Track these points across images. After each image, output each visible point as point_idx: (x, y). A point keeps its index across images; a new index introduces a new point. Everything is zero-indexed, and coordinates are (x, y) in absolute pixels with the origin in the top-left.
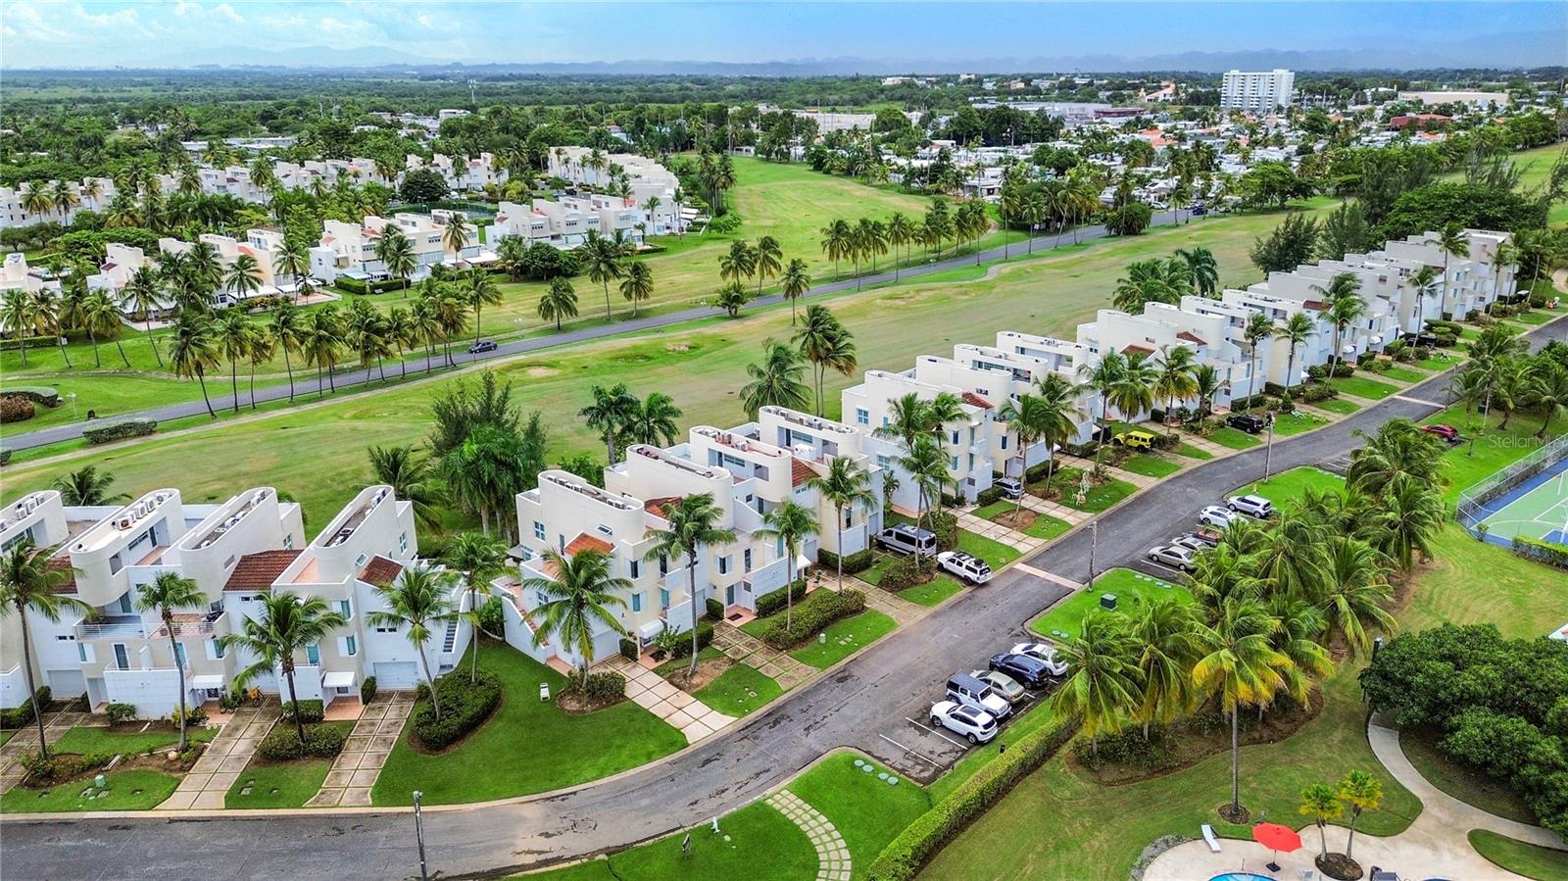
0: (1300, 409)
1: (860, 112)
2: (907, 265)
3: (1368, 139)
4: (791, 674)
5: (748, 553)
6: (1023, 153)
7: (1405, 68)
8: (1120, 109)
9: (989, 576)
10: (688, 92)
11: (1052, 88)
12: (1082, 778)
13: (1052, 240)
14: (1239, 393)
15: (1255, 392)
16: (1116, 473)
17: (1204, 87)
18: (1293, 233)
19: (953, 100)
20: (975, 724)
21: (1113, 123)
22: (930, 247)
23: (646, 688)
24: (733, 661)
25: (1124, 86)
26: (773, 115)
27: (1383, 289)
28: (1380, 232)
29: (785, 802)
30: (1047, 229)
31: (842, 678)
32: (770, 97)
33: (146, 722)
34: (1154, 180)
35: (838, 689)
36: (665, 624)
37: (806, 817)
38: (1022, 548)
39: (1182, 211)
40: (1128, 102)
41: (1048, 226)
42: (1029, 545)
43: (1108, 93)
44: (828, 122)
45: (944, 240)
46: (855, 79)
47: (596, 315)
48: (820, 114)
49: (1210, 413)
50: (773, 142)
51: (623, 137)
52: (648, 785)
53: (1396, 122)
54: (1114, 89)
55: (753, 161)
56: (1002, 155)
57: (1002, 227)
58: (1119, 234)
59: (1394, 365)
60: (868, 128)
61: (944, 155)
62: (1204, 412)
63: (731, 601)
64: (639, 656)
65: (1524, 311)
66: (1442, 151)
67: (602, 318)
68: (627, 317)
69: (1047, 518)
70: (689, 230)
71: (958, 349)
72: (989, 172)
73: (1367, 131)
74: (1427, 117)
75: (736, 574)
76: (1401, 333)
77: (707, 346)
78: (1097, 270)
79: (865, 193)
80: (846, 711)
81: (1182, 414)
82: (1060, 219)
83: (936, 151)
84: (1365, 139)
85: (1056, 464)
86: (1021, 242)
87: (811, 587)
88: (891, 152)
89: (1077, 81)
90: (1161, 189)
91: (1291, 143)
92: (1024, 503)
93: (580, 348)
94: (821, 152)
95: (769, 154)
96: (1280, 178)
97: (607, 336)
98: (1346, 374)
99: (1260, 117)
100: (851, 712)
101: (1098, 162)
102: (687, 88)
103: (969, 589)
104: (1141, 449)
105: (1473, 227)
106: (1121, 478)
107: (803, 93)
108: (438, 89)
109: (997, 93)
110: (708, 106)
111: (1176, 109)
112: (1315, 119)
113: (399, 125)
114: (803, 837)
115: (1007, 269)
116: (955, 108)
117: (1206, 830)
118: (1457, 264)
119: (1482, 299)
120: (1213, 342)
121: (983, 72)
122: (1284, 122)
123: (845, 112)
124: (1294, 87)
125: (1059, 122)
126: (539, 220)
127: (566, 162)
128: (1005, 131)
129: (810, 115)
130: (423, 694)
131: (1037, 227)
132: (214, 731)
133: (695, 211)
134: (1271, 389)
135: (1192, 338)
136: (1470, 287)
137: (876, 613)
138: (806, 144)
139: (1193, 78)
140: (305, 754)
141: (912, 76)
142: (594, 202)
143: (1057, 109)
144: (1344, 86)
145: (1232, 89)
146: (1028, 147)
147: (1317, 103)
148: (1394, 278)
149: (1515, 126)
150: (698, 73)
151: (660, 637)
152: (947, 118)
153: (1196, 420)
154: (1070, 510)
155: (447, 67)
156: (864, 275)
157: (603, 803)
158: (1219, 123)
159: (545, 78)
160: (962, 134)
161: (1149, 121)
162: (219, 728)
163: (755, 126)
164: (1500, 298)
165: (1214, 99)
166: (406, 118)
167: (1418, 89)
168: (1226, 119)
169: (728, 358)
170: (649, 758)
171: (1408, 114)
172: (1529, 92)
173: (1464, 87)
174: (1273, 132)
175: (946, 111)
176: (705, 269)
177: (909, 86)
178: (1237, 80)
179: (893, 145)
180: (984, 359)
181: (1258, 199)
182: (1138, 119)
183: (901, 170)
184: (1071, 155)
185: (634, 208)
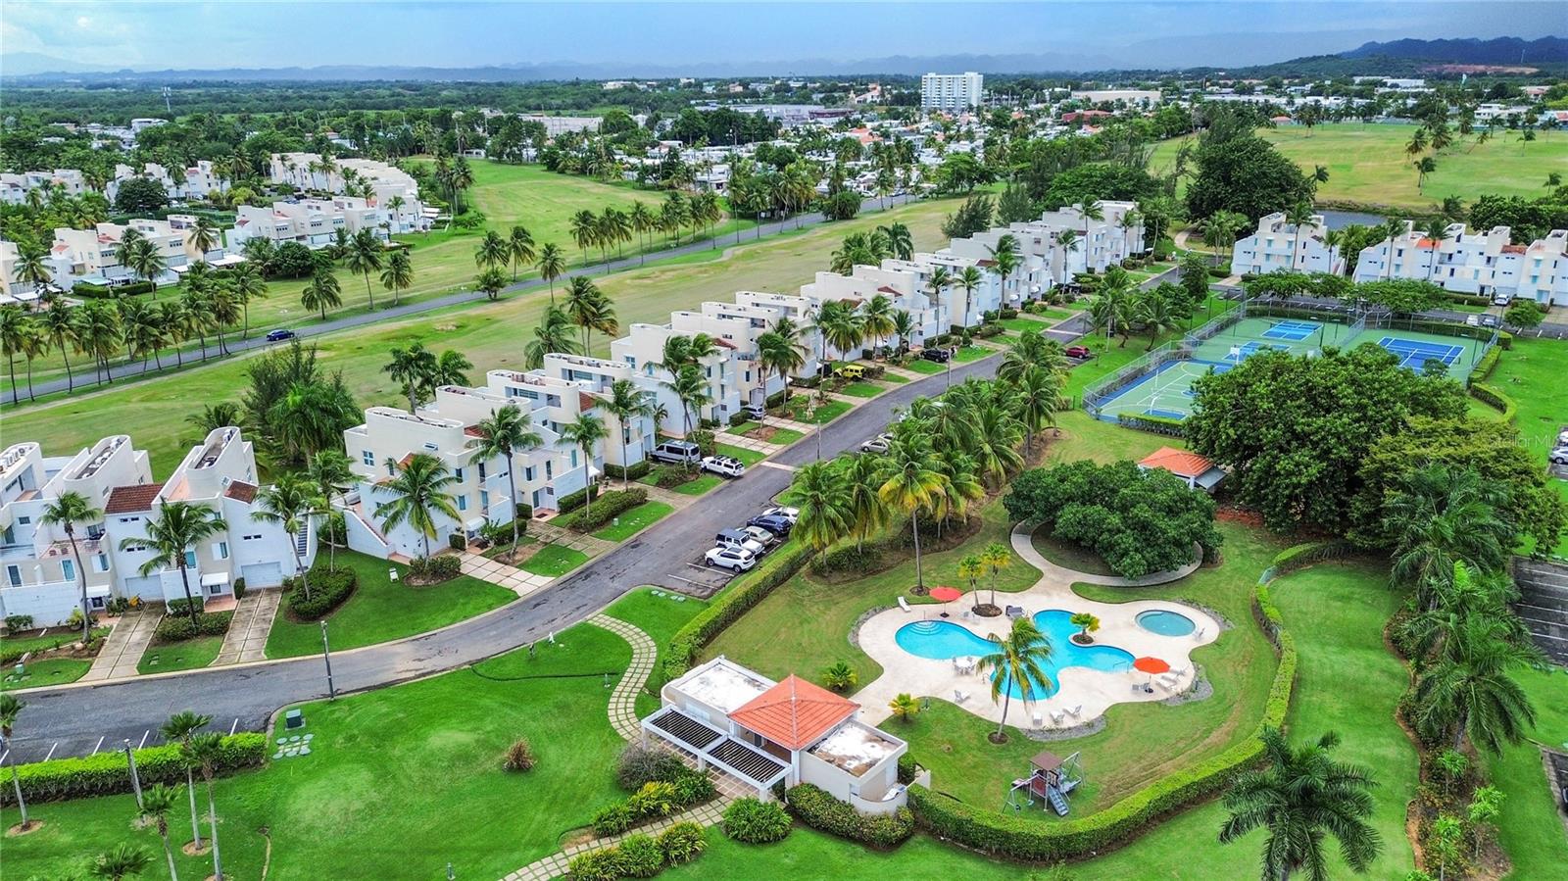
0: (976, 343)
1: (584, 116)
2: (650, 251)
3: (1043, 133)
4: (594, 547)
5: (548, 463)
6: (746, 151)
7: (1081, 70)
8: (832, 110)
9: (743, 471)
10: (401, 98)
11: (769, 91)
12: (817, 583)
13: (777, 226)
14: (929, 334)
15: (942, 332)
16: (839, 398)
17: (907, 89)
18: (974, 209)
19: (675, 103)
20: (738, 558)
21: (826, 123)
22: (669, 234)
23: (475, 565)
24: (546, 544)
25: (835, 89)
26: (498, 119)
27: (1039, 249)
28: (1041, 207)
29: (602, 621)
30: (772, 218)
31: (635, 545)
32: (491, 103)
33: (42, 630)
34: (863, 173)
35: (633, 553)
36: (487, 519)
37: (620, 627)
38: (766, 452)
39: (885, 198)
40: (840, 103)
41: (773, 215)
42: (771, 449)
43: (822, 96)
44: (556, 126)
45: (681, 228)
46: (576, 84)
47: (359, 305)
48: (546, 118)
49: (908, 350)
50: (505, 145)
51: (347, 143)
52: (493, 623)
53: (1066, 118)
54: (825, 92)
55: (485, 163)
56: (727, 153)
57: (733, 216)
58: (834, 219)
59: (1049, 308)
60: (596, 130)
61: (673, 154)
62: (904, 349)
63: (536, 505)
64: (467, 546)
65: (1149, 264)
66: (1099, 141)
67: (364, 307)
68: (389, 305)
69: (784, 430)
70: (433, 228)
71: (705, 305)
72: (716, 169)
73: (1043, 126)
74: (1093, 112)
75: (540, 481)
76: (1054, 283)
77: (473, 325)
78: (817, 249)
79: (601, 191)
80: (640, 564)
81: (886, 351)
82: (782, 208)
83: (665, 151)
84: (1040, 133)
85: (789, 393)
86: (750, 229)
87: (601, 491)
88: (621, 152)
89: (792, 84)
90: (869, 180)
91: (980, 137)
92: (765, 422)
93: (351, 333)
94: (554, 153)
95: (500, 155)
96: (968, 167)
97: (375, 322)
98: (1012, 316)
99: (955, 115)
100: (643, 565)
101: (814, 158)
102: (399, 95)
103: (727, 482)
104: (855, 379)
105: (1111, 199)
106: (840, 400)
107: (524, 97)
108: (111, 98)
109: (718, 96)
110: (430, 111)
111: (883, 110)
112: (999, 117)
113: (88, 136)
114: (619, 639)
115: (740, 251)
116: (679, 110)
117: (901, 600)
118: (1094, 227)
119: (1118, 256)
120: (907, 295)
121: (701, 77)
122: (975, 119)
123: (571, 116)
124: (984, 88)
125: (778, 122)
126: (282, 221)
127: (292, 168)
128: (728, 132)
129: (537, 119)
130: (288, 586)
131: (763, 215)
132: (108, 630)
133: (437, 210)
134: (955, 330)
135: (890, 291)
136: (1108, 245)
137: (656, 504)
138: (538, 146)
139: (898, 81)
140: (197, 635)
141: (632, 80)
142: (336, 204)
143: (774, 111)
144: (1026, 87)
145: (930, 90)
146: (750, 146)
147: (1004, 103)
148: (1046, 241)
149: (1159, 118)
150: (408, 79)
151: (483, 530)
152: (671, 120)
153: (897, 356)
154: (801, 424)
155: (115, 74)
156: (611, 261)
157: (460, 637)
158: (920, 121)
159: (236, 85)
160: (689, 134)
161: (857, 121)
162: (111, 627)
163: (480, 130)
164: (1132, 254)
165: (915, 100)
166: (94, 128)
167: (1088, 89)
168: (925, 118)
169: (497, 333)
170: (490, 608)
171: (1077, 111)
172: (1177, 89)
173: (1126, 86)
174: (964, 129)
175: (670, 114)
176: (457, 261)
177: (631, 90)
178: (935, 83)
179: (623, 146)
180: (725, 312)
181: (951, 185)
182: (847, 118)
183: (633, 168)
184: (789, 151)
185: (377, 208)
